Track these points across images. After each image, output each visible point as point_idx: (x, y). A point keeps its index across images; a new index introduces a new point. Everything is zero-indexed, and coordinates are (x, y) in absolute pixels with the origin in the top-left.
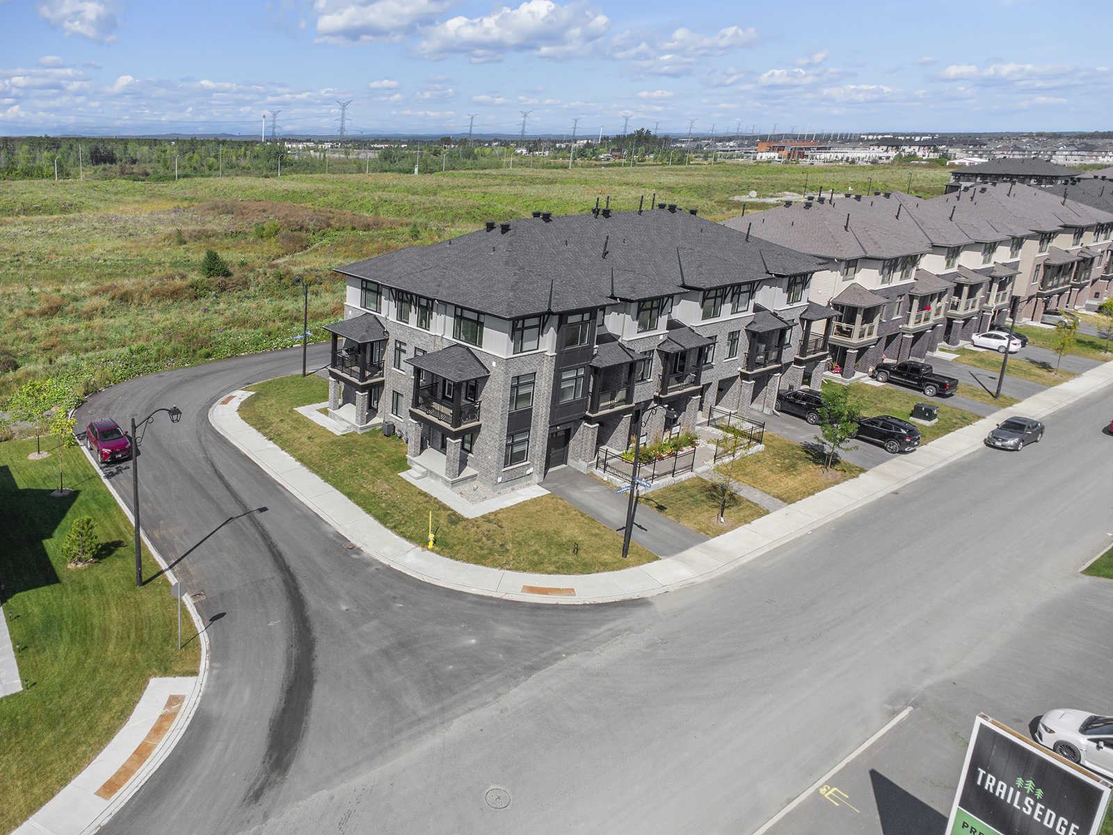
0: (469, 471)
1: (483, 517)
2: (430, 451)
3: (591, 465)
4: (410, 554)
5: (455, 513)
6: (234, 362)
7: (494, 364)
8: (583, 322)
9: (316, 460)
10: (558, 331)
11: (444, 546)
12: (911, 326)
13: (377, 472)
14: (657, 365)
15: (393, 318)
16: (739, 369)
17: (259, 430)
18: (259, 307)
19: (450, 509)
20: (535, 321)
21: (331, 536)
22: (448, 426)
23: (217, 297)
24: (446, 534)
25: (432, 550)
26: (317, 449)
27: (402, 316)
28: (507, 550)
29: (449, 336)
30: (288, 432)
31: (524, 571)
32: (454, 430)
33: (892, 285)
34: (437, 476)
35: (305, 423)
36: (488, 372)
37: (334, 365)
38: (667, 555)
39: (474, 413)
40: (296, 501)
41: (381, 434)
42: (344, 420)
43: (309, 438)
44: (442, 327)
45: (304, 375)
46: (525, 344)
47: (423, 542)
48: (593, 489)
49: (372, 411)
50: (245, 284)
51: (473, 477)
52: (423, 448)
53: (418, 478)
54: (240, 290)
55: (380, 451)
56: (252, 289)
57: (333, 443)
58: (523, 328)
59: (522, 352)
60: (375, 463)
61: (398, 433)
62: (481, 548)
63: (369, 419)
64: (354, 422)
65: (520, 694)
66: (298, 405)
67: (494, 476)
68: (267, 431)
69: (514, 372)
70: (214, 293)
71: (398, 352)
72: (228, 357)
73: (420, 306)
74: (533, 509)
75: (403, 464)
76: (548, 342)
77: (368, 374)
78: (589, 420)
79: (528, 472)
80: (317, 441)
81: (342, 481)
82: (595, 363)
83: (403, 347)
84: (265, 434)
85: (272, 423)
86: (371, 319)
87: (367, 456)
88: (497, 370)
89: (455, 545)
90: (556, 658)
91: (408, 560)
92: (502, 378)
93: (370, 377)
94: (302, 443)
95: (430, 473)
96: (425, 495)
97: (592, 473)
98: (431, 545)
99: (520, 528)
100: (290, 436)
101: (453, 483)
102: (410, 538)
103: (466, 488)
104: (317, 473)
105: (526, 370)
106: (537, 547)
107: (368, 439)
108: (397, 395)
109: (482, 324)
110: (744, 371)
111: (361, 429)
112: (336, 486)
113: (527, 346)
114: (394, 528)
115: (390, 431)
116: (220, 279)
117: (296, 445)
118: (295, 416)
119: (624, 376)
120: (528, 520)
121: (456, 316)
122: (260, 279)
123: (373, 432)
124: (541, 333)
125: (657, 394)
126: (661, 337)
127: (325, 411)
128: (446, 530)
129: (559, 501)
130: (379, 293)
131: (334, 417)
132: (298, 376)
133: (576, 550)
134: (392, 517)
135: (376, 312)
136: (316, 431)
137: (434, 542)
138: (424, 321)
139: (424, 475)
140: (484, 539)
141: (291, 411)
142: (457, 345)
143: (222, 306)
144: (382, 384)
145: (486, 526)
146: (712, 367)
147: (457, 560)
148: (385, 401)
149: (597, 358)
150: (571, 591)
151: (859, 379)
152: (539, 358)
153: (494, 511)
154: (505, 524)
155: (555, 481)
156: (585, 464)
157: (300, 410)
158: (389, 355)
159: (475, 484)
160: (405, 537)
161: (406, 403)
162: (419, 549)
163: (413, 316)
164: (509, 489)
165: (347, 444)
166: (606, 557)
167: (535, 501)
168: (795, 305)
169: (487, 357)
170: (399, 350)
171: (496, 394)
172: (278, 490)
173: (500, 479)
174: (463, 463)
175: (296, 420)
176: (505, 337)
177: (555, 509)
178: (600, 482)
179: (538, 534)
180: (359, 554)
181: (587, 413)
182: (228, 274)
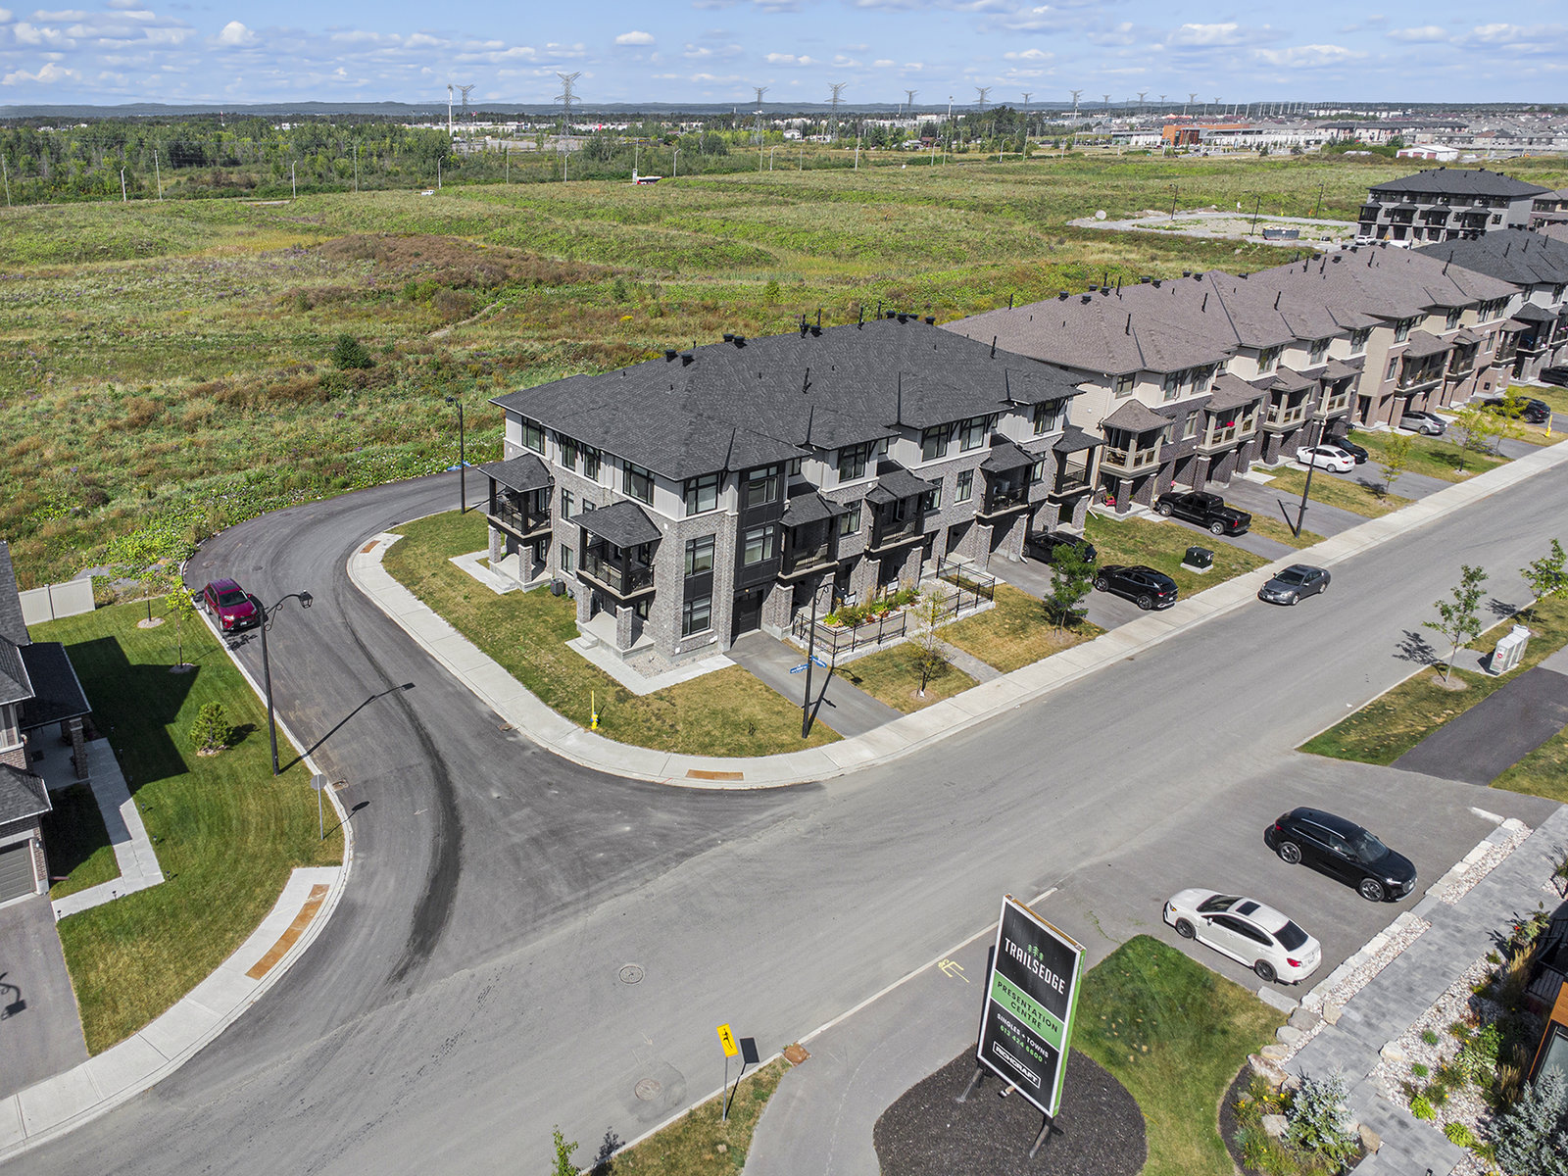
0: (644, 640)
1: (655, 693)
2: (603, 614)
3: (786, 631)
4: (572, 736)
5: (624, 690)
6: (379, 494)
7: (666, 526)
8: (769, 478)
9: (473, 625)
10: (739, 489)
11: (609, 727)
12: (1208, 446)
13: (541, 641)
14: (866, 516)
15: (558, 463)
16: (975, 512)
17: (407, 586)
18: (409, 411)
19: (619, 685)
20: (713, 479)
21: (486, 716)
22: (617, 593)
23: (354, 396)
24: (612, 713)
25: (596, 732)
26: (474, 611)
27: (568, 462)
28: (677, 731)
29: (619, 491)
30: (441, 590)
31: (693, 754)
32: (623, 598)
33: (1179, 401)
34: (608, 647)
35: (458, 577)
36: (661, 534)
37: (493, 513)
38: (852, 734)
39: (647, 577)
40: (448, 675)
41: (549, 593)
42: (506, 575)
43: (466, 598)
44: (610, 481)
45: (464, 511)
46: (700, 504)
47: (586, 722)
48: (785, 659)
49: (540, 564)
50: (391, 377)
51: (650, 647)
52: (594, 612)
53: (588, 648)
54: (384, 386)
55: (547, 615)
56: (400, 383)
57: (493, 604)
58: (697, 488)
59: (697, 513)
60: (540, 629)
61: (569, 593)
62: (649, 729)
63: (535, 574)
64: (518, 579)
65: (666, 881)
66: (455, 554)
67: (670, 646)
68: (417, 588)
69: (689, 535)
70: (350, 391)
71: (565, 502)
72: (371, 486)
73: (587, 453)
74: (713, 683)
75: (572, 631)
76: (729, 499)
77: (532, 523)
78: (784, 583)
79: (712, 641)
80: (474, 601)
81: (501, 651)
83: (570, 497)
84: (414, 593)
85: (422, 578)
86: (535, 460)
87: (531, 621)
88: (670, 533)
89: (621, 726)
90: (711, 844)
91: (568, 743)
92: (674, 542)
93: (535, 528)
94: (457, 604)
95: (599, 642)
96: (594, 668)
97: (787, 639)
98: (594, 726)
99: (695, 706)
100: (443, 595)
101: (624, 654)
102: (573, 718)
103: (640, 659)
104: (473, 641)
105: (703, 533)
106: (710, 727)
107: (535, 598)
108: (565, 550)
109: (653, 482)
110: (981, 514)
111: (526, 587)
112: (494, 656)
113: (702, 505)
114: (556, 707)
115: (560, 589)
116: (359, 372)
117: (451, 606)
118: (450, 570)
119: (824, 530)
120: (705, 697)
121: (625, 469)
122: (410, 370)
123: (540, 591)
124: (719, 491)
125: (867, 548)
126: (870, 485)
127: (484, 562)
128: (613, 709)
129: (744, 674)
130: (541, 434)
131: (495, 570)
132: (456, 512)
133: (752, 731)
134: (555, 694)
135: (540, 453)
136: (474, 587)
137: (598, 723)
138: (592, 469)
139: (595, 644)
140: (653, 718)
141: (446, 563)
142: (628, 501)
143: (362, 409)
144: (549, 536)
145: (656, 705)
146: (939, 512)
147: (622, 742)
148: (553, 556)
149: (789, 514)
150: (739, 776)
151: (1137, 513)
152: (718, 518)
153: (668, 686)
154: (679, 702)
155: (744, 650)
156: (779, 630)
157: (456, 560)
158: (555, 504)
159: (650, 655)
160: (567, 716)
161: (575, 558)
162: (582, 730)
163: (580, 463)
164: (689, 660)
165: (509, 606)
166: (785, 738)
167: (716, 675)
168: (1046, 435)
169: (658, 518)
170: (566, 500)
171: (670, 559)
172: (429, 663)
173: (678, 650)
174: (637, 631)
175: (451, 575)
176: (677, 498)
177: (739, 683)
178: (796, 650)
179: (714, 713)
180: (515, 736)
181: (780, 574)
182: (368, 365)
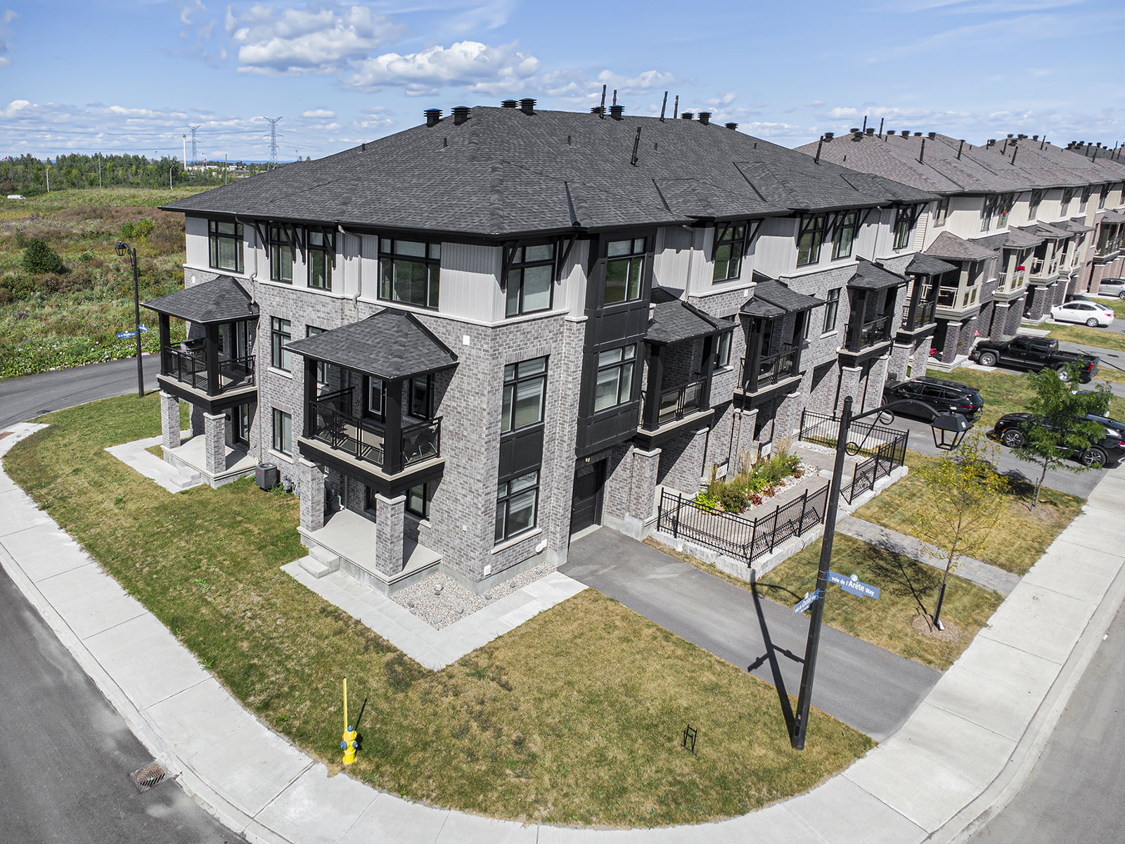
0: (423, 555)
1: (464, 662)
2: (344, 515)
3: (648, 524)
4: (299, 790)
5: (401, 659)
6: (34, 381)
7: (466, 340)
8: (632, 257)
9: (121, 547)
10: (589, 272)
12: (1006, 291)
13: (238, 566)
14: (738, 343)
15: (264, 277)
16: (838, 349)
17: (28, 490)
18: (103, 310)
19: (390, 649)
20: (545, 250)
22: (376, 471)
23: (43, 299)
24: (384, 718)
25: (354, 771)
26: (127, 522)
27: (279, 273)
28: (533, 757)
29: (370, 296)
30: (82, 492)
32: (389, 478)
33: (990, 233)
34: (359, 570)
35: (120, 473)
36: (454, 357)
37: (166, 370)
38: (882, 728)
39: (429, 441)
40: (53, 647)
41: (254, 487)
42: (187, 464)
43: (119, 501)
45: (142, 394)
46: (527, 298)
47: (329, 748)
48: (663, 573)
49: (240, 445)
50: (88, 282)
51: (433, 567)
52: (330, 511)
53: (322, 575)
54: (79, 290)
55: (249, 520)
56: (97, 289)
57: (163, 508)
58: (524, 265)
59: (521, 313)
60: (236, 546)
61: (286, 484)
62: (472, 756)
63: (230, 461)
64: (204, 468)
66: (115, 442)
67: (475, 563)
68: (44, 491)
69: (508, 356)
70: (38, 293)
71: (276, 339)
72: (27, 374)
73: (312, 247)
74: (565, 631)
75: (292, 547)
76: (571, 292)
77: (224, 381)
78: (645, 443)
79: (539, 548)
80: (131, 506)
81: (165, 590)
82: (652, 334)
83: (286, 329)
84: (37, 499)
85: (56, 477)
86: (227, 284)
87: (223, 532)
88: (474, 352)
89: (407, 751)
91: (293, 813)
92: (485, 366)
93: (230, 386)
94: (102, 513)
95: (343, 563)
96: (336, 614)
97: (650, 539)
98: (349, 757)
99: (548, 687)
100: (82, 500)
101: (392, 584)
102: (300, 737)
103: (419, 590)
104: (116, 573)
105: (531, 352)
106: (597, 740)
107: (230, 496)
108: (279, 416)
109: (436, 264)
110: (846, 352)
111: (217, 479)
112: (150, 602)
113: (532, 301)
114: (263, 709)
115: (271, 479)
116: (49, 276)
117: (92, 517)
118: (102, 462)
119: (694, 361)
120: (561, 662)
121: (381, 256)
122: (110, 276)
123: (240, 485)
124: (556, 276)
125: (741, 392)
126: (746, 293)
127: (157, 451)
128: (384, 706)
129: (611, 605)
130: (238, 238)
131: (171, 460)
132: (131, 396)
133: (688, 742)
134: (263, 676)
135: (236, 271)
136: (134, 485)
137: (359, 748)
138: (320, 277)
139: (333, 569)
140: (474, 725)
141: (99, 454)
142: (388, 310)
143: (47, 310)
144: (252, 398)
145: (473, 690)
146: (807, 346)
147: (416, 798)
148: (260, 429)
149: (656, 326)
151: (959, 363)
152: (554, 326)
153: (484, 643)
154: (514, 677)
155: (590, 560)
156: (637, 524)
157: (118, 451)
158: (261, 346)
159: (437, 580)
160: (287, 732)
161: (295, 428)
162: (322, 767)
163: (300, 269)
164: (505, 586)
165: (187, 510)
166: (760, 751)
167: (562, 611)
168: (902, 252)
169: (449, 328)
170: (278, 335)
171: (474, 401)
173: (487, 570)
174: (411, 538)
175: (103, 470)
176: (489, 281)
177: (610, 627)
178: (671, 557)
179: (592, 700)
180: (167, 801)
181: (640, 430)
182: (63, 271)
